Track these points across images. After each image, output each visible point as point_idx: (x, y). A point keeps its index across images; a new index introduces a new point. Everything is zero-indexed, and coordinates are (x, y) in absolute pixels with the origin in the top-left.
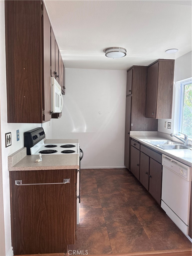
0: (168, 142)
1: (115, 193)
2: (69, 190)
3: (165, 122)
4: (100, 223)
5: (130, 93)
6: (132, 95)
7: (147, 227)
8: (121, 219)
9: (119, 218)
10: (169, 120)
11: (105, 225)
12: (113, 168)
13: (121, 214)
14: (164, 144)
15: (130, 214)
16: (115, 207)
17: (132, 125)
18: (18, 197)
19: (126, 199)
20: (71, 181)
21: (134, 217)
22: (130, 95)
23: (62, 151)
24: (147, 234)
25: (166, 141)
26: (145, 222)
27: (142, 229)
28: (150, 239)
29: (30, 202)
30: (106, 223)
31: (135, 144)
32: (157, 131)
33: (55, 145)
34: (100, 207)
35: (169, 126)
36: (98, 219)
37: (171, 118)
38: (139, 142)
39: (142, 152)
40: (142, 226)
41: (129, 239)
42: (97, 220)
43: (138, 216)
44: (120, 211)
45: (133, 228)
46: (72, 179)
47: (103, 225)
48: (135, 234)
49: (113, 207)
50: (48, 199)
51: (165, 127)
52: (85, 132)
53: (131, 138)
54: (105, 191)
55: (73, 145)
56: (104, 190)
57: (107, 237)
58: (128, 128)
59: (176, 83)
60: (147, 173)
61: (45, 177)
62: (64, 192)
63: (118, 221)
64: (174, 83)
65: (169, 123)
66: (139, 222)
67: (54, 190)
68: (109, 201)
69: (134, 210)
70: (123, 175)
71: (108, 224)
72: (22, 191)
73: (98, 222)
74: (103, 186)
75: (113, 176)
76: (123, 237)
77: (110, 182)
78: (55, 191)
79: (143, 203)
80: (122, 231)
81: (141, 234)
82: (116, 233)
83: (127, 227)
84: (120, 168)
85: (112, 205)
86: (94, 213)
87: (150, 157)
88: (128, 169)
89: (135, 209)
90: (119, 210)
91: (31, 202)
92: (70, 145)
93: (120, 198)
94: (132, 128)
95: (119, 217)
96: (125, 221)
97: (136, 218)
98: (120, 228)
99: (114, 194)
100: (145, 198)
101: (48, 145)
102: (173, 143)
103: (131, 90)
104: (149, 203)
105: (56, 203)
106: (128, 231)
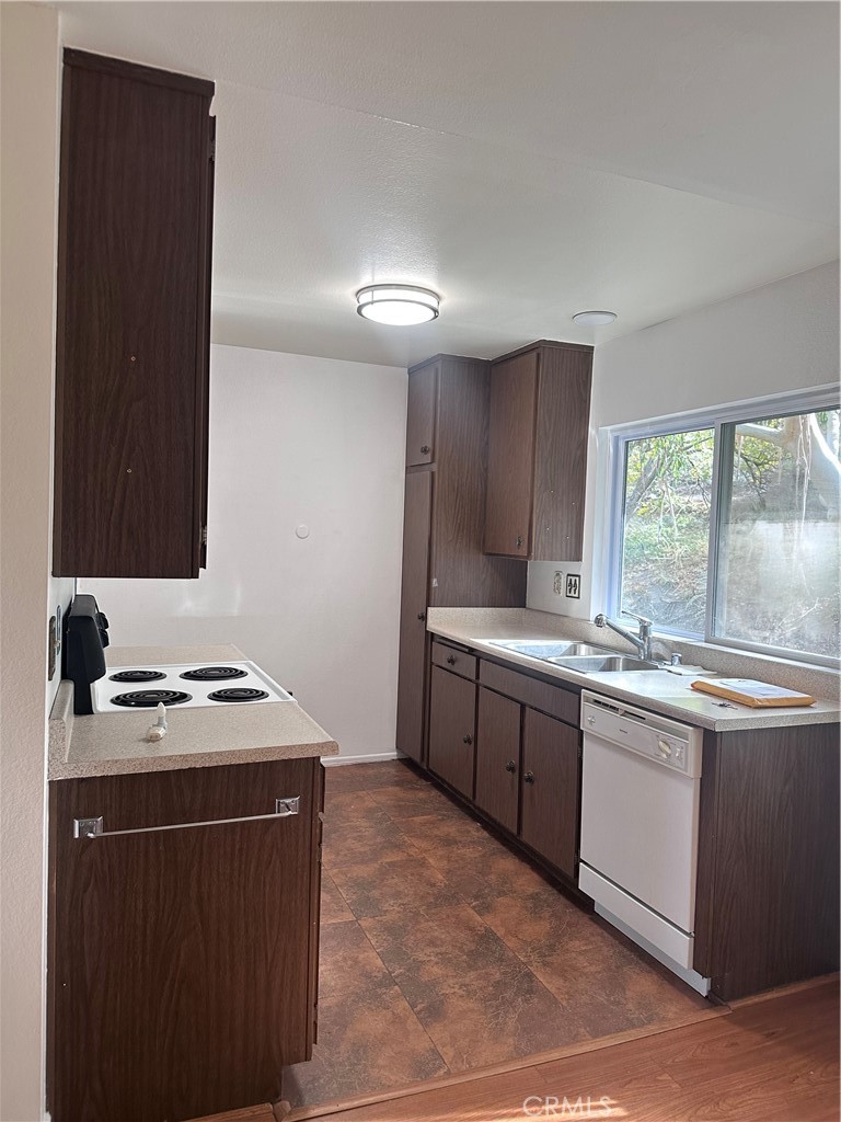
0: (575, 646)
1: (389, 860)
2: (297, 843)
3: (558, 575)
4: (368, 975)
5: (427, 458)
6: (435, 467)
7: (545, 964)
8: (443, 949)
9: (433, 949)
10: (572, 567)
11: (388, 980)
12: (349, 763)
13: (436, 934)
14: (562, 655)
15: (472, 929)
16: (405, 910)
17: (435, 583)
18: (85, 891)
19: (440, 877)
20: (302, 803)
21: (487, 938)
22: (426, 467)
23: (214, 694)
24: (552, 988)
25: (567, 644)
26: (533, 950)
27: (530, 976)
28: (564, 1003)
29: (136, 909)
30: (390, 973)
31: (452, 661)
32: (523, 605)
33: (156, 673)
34: (351, 917)
35: (573, 586)
36: (356, 961)
37: (579, 559)
38: (471, 651)
39: (486, 687)
40: (524, 964)
41: (497, 1016)
42: (351, 967)
43: (500, 932)
44: (431, 924)
45: (498, 976)
46: (309, 797)
47: (381, 981)
48: (508, 994)
49: (399, 912)
50: (210, 886)
51: (558, 589)
52: (235, 612)
53: (431, 637)
54: (346, 855)
55: (236, 670)
56: (342, 853)
57: (412, 1023)
58: (418, 595)
59: (597, 431)
60: (511, 769)
61: (201, 795)
62: (275, 852)
63: (433, 958)
64: (591, 431)
65: (573, 579)
66: (511, 954)
67: (238, 847)
68: (375, 893)
69: (481, 915)
70: (398, 788)
71: (401, 974)
72: (102, 861)
73: (361, 975)
74: (333, 836)
75: (360, 793)
76: (472, 1011)
77: (355, 820)
78: (241, 849)
79: (506, 883)
80: (461, 992)
81: (530, 991)
82: (442, 1002)
83: (472, 974)
84: (380, 760)
85: (392, 902)
86: (334, 943)
87: (523, 706)
88: (417, 758)
89: (484, 909)
90: (428, 921)
91: (140, 907)
92: (225, 669)
93: (412, 875)
94: (435, 596)
95: (432, 943)
96: (460, 956)
97: (497, 940)
98: (451, 982)
99: (387, 863)
100: (508, 864)
101: (126, 673)
102: (591, 652)
103: (430, 445)
104: (528, 882)
105: (242, 899)
106: (481, 989)
